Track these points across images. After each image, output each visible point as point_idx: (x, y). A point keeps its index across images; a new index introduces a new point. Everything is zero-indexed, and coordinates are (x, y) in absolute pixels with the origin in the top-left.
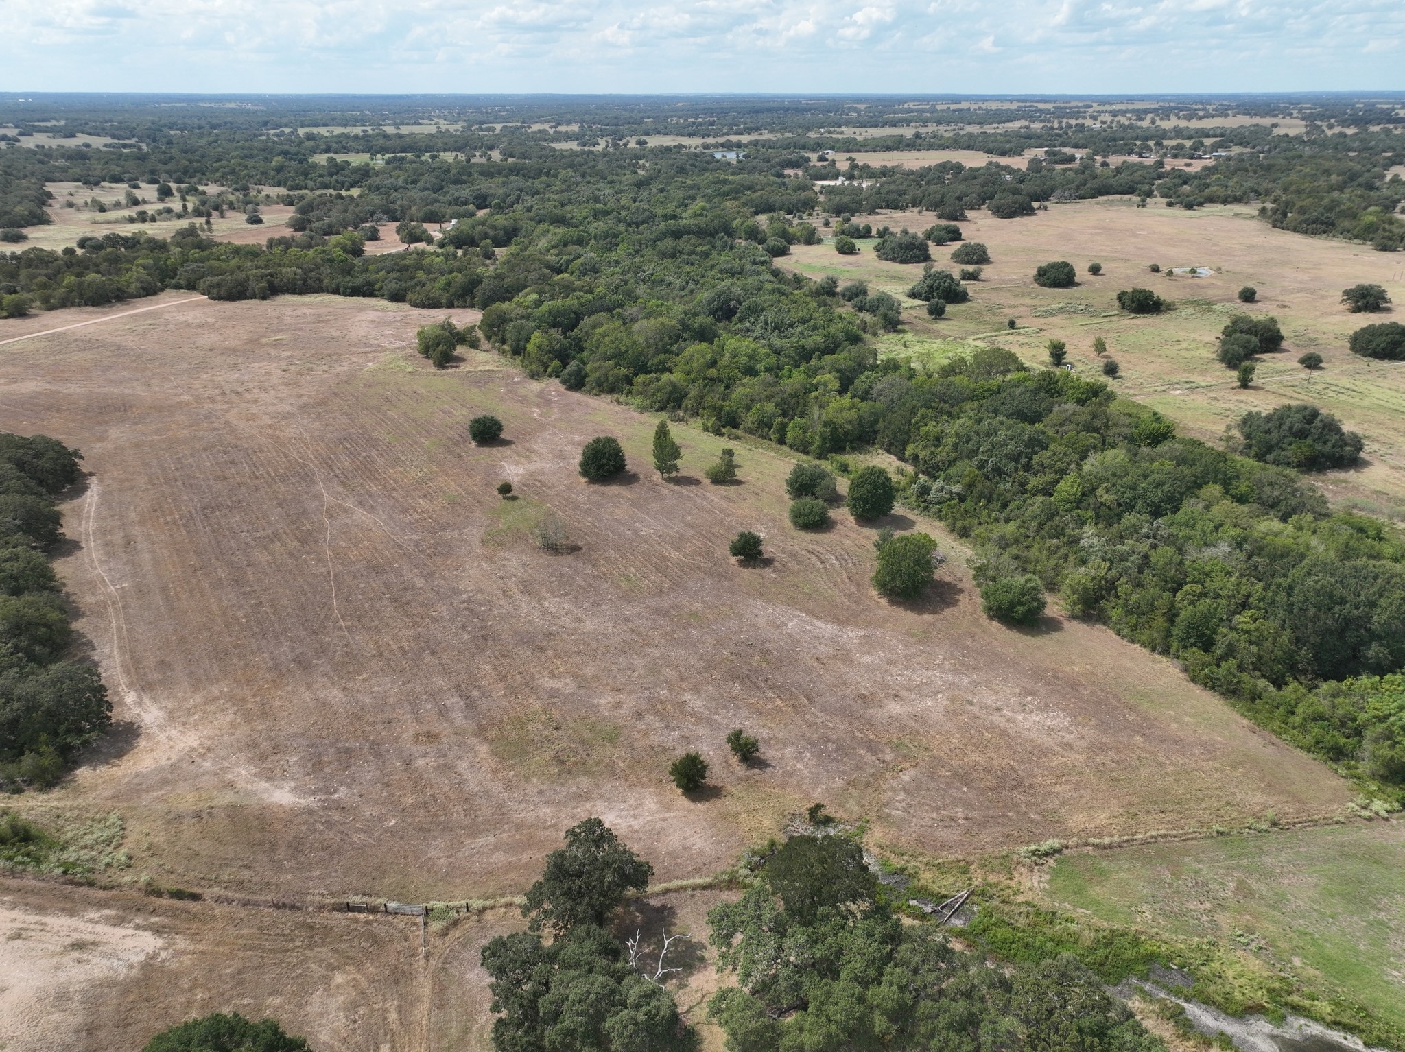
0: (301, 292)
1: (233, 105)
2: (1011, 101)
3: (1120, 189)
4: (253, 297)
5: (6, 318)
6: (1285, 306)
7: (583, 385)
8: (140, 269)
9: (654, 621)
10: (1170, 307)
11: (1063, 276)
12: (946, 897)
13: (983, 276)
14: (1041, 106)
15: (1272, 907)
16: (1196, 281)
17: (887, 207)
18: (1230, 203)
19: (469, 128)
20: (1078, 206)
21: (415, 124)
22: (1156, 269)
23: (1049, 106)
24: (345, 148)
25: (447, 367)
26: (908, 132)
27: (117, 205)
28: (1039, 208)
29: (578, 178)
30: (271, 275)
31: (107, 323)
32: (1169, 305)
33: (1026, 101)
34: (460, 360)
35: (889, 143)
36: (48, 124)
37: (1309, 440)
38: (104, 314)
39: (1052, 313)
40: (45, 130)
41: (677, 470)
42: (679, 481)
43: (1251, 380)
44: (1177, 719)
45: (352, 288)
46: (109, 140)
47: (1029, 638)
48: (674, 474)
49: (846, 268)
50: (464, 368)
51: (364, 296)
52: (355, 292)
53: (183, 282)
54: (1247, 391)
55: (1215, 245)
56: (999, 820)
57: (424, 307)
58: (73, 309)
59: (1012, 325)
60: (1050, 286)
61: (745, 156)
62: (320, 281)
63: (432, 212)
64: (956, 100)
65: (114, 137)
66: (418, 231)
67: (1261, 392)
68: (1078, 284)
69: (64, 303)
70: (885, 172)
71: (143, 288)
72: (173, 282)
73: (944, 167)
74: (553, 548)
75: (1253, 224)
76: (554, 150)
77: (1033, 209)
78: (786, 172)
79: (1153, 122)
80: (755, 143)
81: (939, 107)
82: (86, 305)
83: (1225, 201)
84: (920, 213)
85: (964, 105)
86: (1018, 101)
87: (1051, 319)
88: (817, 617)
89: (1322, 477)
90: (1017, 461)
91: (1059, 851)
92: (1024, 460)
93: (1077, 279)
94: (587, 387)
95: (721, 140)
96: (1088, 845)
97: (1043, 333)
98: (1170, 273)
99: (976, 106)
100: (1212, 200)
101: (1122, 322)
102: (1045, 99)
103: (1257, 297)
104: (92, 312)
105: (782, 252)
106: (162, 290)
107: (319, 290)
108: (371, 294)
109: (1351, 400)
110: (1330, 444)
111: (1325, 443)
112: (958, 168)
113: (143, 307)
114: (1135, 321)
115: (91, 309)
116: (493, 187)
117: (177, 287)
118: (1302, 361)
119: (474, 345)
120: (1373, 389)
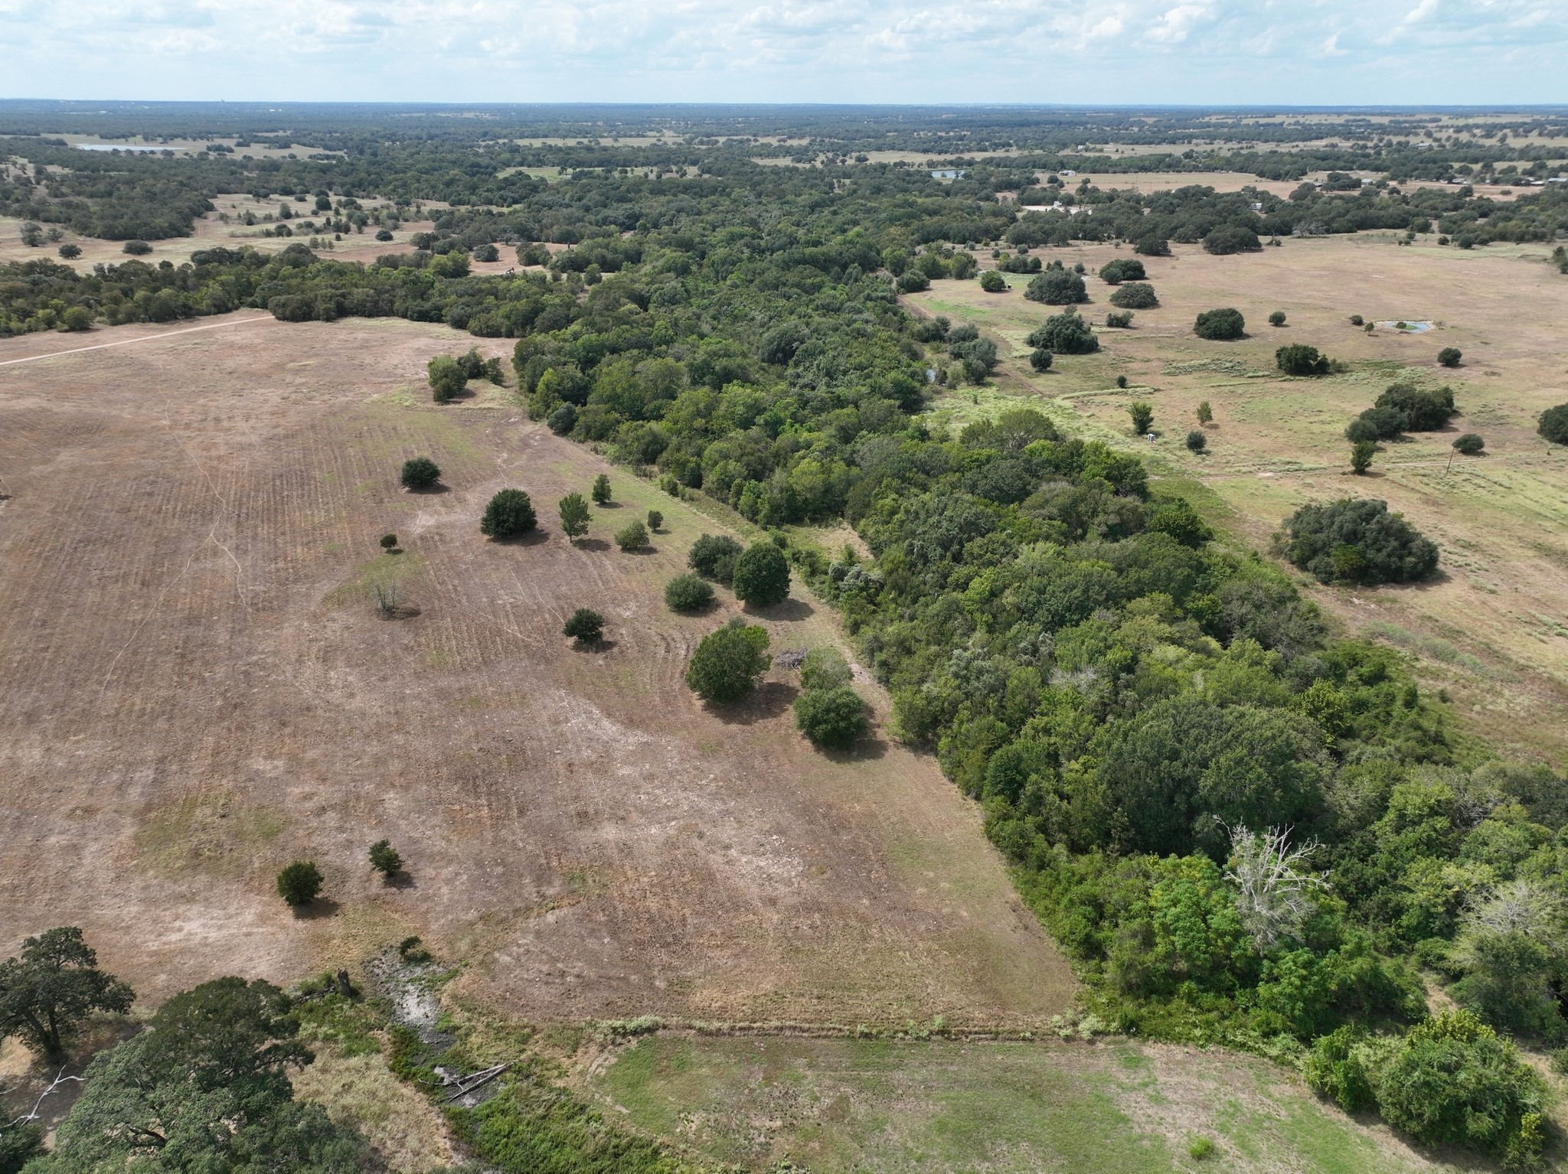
0: (370, 315)
1: (471, 115)
2: (1339, 114)
3: (1390, 222)
4: (317, 319)
5: (66, 331)
6: (1493, 374)
7: (571, 429)
8: (217, 286)
9: (429, 703)
10: (1340, 369)
11: (1225, 326)
12: (476, 1068)
13: (1133, 322)
14: (1375, 120)
15: (855, 1137)
16: (1404, 338)
17: (1084, 238)
18: (1528, 241)
19: (689, 142)
20: (1322, 242)
21: (638, 136)
22: (1358, 322)
23: (1385, 120)
24: (539, 161)
25: (448, 403)
26: (1178, 150)
27: (268, 218)
28: (1270, 244)
29: (752, 198)
30: (343, 296)
31: (155, 341)
32: (1340, 366)
33: (1359, 114)
34: (470, 394)
35: (1147, 163)
36: (271, 135)
37: (1361, 545)
38: (162, 331)
39: (1187, 371)
40: (264, 141)
41: (586, 533)
42: (584, 545)
43: (1369, 465)
44: (931, 884)
45: (420, 312)
46: (321, 151)
47: (833, 763)
48: (583, 536)
49: (981, 308)
50: (468, 404)
51: (431, 321)
52: (423, 317)
53: (259, 300)
54: (1360, 478)
55: (1462, 294)
56: (614, 983)
57: (482, 335)
58: (137, 325)
59: (1122, 382)
60: (1210, 337)
61: (965, 176)
62: (392, 302)
63: (568, 232)
64: (1270, 112)
65: (326, 148)
66: (538, 252)
67: (1379, 480)
68: (1248, 336)
69: (130, 319)
70: (1111, 197)
71: (215, 306)
72: (250, 299)
73: (1185, 194)
74: (389, 612)
75: (1538, 268)
76: (757, 165)
77: (1260, 245)
78: (999, 195)
79: (1503, 140)
80: (989, 161)
81: (1244, 122)
82: (150, 321)
83: (1521, 239)
84: (1117, 245)
85: (1278, 120)
86: (1350, 114)
87: (1180, 378)
88: (609, 715)
89: (1369, 593)
90: (946, 548)
91: (650, 1030)
92: (955, 547)
93: (1245, 330)
94: (574, 433)
95: (949, 157)
96: (691, 1027)
97: (1157, 394)
98: (1370, 327)
99: (1292, 121)
100: (1503, 237)
101: (1269, 385)
102: (1381, 112)
103: (1462, 360)
104: (152, 329)
105: (919, 287)
106: (237, 308)
107: (390, 313)
108: (438, 319)
109: (1488, 497)
110: (1384, 552)
111: (1379, 550)
112: (1208, 191)
113: (205, 325)
114: (1285, 385)
115: (153, 325)
116: (653, 206)
117: (253, 305)
118: (1457, 445)
119: (497, 380)
120: (1530, 483)
